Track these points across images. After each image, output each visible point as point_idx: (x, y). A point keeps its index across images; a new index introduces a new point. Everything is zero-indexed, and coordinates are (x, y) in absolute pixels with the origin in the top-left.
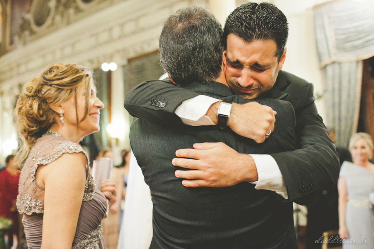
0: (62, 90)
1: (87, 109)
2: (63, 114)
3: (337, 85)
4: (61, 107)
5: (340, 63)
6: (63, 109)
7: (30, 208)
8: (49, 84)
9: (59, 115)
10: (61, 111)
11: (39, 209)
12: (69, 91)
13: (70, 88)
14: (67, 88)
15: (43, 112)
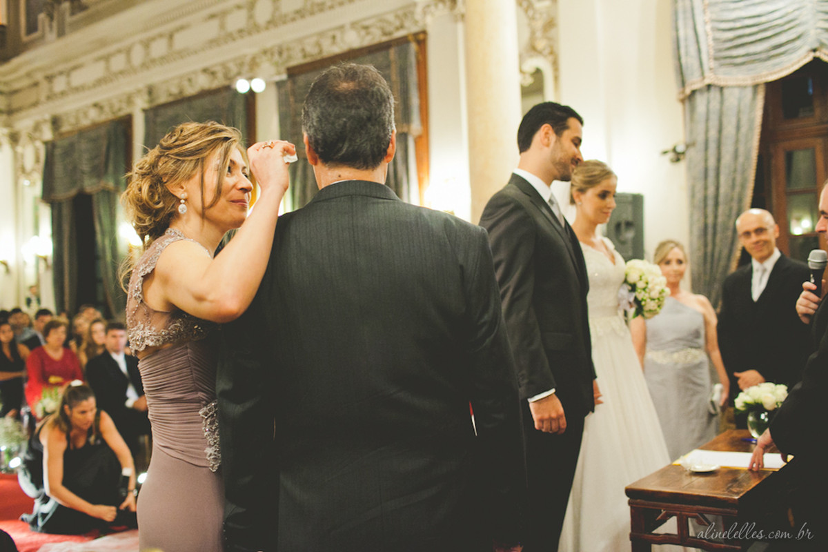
0: (183, 161)
1: (219, 192)
2: (186, 200)
3: (713, 133)
4: (182, 188)
5: (721, 89)
6: (185, 191)
7: (143, 339)
8: (166, 153)
9: (178, 200)
10: (183, 195)
11: (152, 341)
12: (193, 163)
13: (196, 157)
14: (190, 158)
15: (159, 198)
